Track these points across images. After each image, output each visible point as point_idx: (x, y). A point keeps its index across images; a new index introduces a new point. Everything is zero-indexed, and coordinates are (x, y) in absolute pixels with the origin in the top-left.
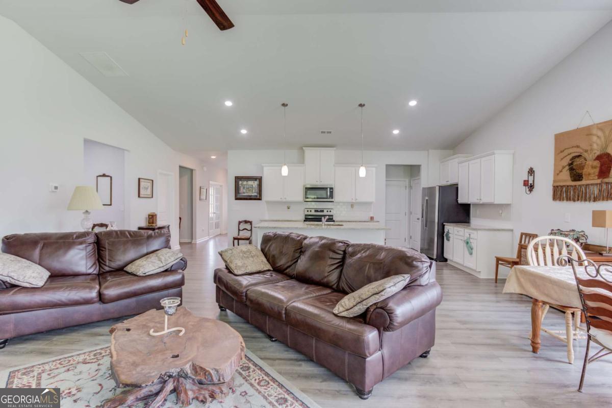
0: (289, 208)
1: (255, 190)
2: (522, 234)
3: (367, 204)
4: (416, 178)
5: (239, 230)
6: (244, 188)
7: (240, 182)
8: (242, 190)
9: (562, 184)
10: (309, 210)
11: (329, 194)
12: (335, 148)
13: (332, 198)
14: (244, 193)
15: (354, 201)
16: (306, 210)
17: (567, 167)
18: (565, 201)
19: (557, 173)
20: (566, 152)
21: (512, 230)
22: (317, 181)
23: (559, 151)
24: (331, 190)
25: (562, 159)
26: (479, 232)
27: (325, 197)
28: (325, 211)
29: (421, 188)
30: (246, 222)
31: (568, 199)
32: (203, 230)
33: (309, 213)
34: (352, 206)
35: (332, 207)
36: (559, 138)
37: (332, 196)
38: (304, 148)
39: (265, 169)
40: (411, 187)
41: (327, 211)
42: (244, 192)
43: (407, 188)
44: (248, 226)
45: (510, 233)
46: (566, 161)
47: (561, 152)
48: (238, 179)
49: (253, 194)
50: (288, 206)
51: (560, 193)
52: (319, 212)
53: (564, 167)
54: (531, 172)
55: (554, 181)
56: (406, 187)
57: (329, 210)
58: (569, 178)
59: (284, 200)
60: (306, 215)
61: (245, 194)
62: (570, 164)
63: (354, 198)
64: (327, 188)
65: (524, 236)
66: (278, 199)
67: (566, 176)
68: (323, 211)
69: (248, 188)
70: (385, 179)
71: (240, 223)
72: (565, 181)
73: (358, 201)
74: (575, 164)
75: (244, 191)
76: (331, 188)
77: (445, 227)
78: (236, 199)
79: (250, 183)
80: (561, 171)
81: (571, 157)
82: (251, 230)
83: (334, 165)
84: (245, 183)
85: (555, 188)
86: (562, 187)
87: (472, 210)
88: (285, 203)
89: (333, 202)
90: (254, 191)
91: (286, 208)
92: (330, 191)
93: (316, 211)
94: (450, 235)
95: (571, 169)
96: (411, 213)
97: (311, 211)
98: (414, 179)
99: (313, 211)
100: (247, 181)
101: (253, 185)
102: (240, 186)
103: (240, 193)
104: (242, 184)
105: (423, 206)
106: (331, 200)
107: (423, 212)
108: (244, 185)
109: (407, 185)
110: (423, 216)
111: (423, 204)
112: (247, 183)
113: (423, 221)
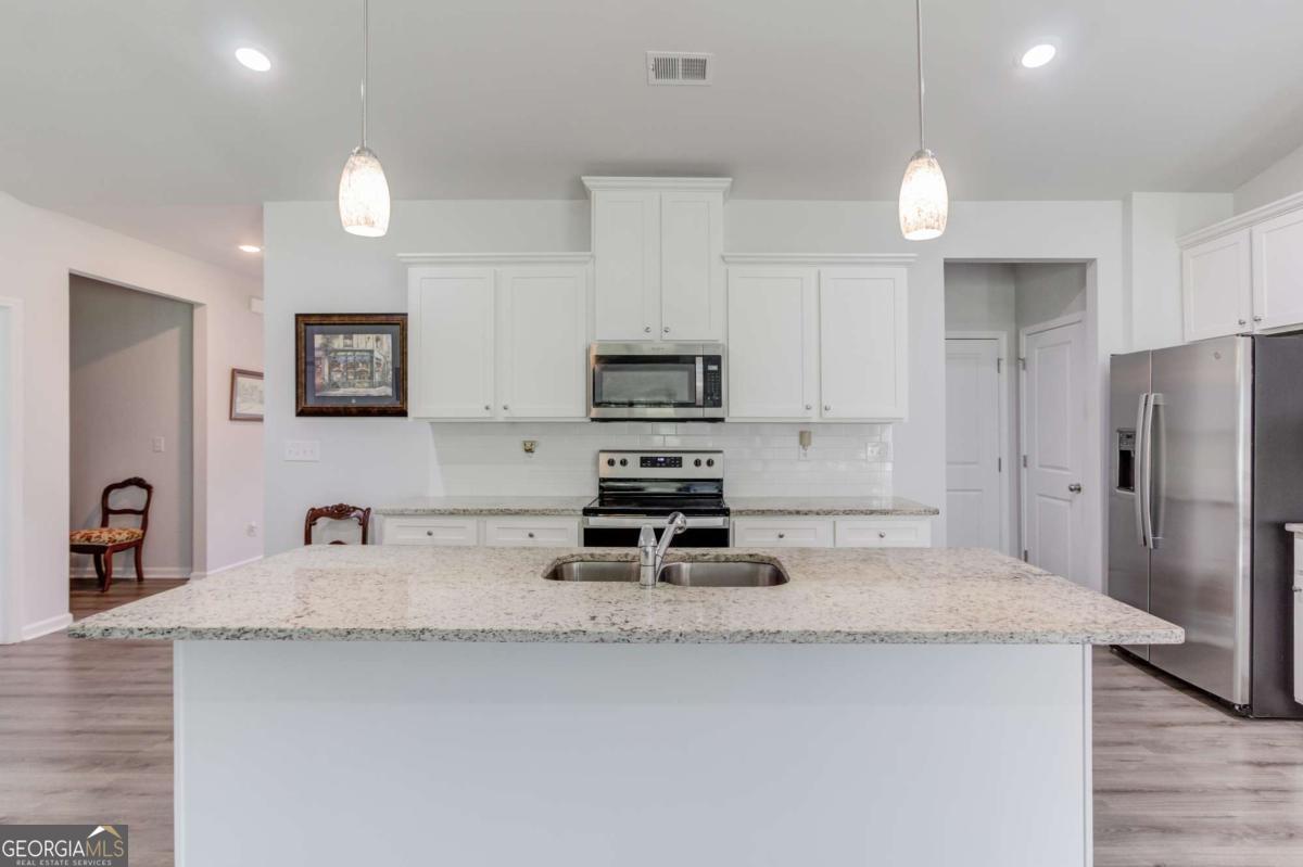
0: (529, 451)
1: (384, 375)
4: (1051, 324)
6: (334, 364)
7: (318, 340)
8: (323, 374)
10: (617, 458)
11: (700, 384)
12: (725, 182)
13: (718, 404)
14: (335, 386)
15: (814, 416)
16: (604, 458)
22: (647, 330)
24: (713, 367)
27: (685, 398)
28: (688, 460)
29: (1103, 360)
30: (340, 511)
32: (251, 529)
33: (618, 472)
34: (804, 438)
35: (716, 443)
37: (713, 395)
38: (588, 181)
39: (416, 274)
40: (1019, 362)
41: (698, 463)
42: (333, 381)
43: (1004, 367)
48: (306, 324)
49: (374, 392)
50: (529, 439)
52: (661, 465)
56: (996, 362)
57: (704, 458)
59: (502, 416)
60: (603, 480)
61: (341, 392)
63: (814, 404)
64: (691, 360)
66: (474, 410)
68: (677, 462)
69: (354, 366)
71: (314, 518)
73: (828, 415)
75: (337, 377)
76: (713, 359)
78: (301, 413)
79: (362, 341)
83: (723, 257)
84: (339, 342)
88: (513, 424)
89: (721, 420)
90: (377, 377)
91: (521, 450)
92: (706, 372)
93: (646, 462)
96: (1022, 462)
97: (624, 463)
98: (1031, 329)
99: (634, 460)
100: (349, 335)
101: (371, 352)
102: (318, 354)
103: (323, 388)
104: (325, 348)
105: (1129, 436)
106: (710, 412)
107: (1126, 459)
108: (337, 351)
109: (1004, 355)
110: (1126, 479)
111: (1126, 426)
112: (348, 342)
113: (1133, 500)
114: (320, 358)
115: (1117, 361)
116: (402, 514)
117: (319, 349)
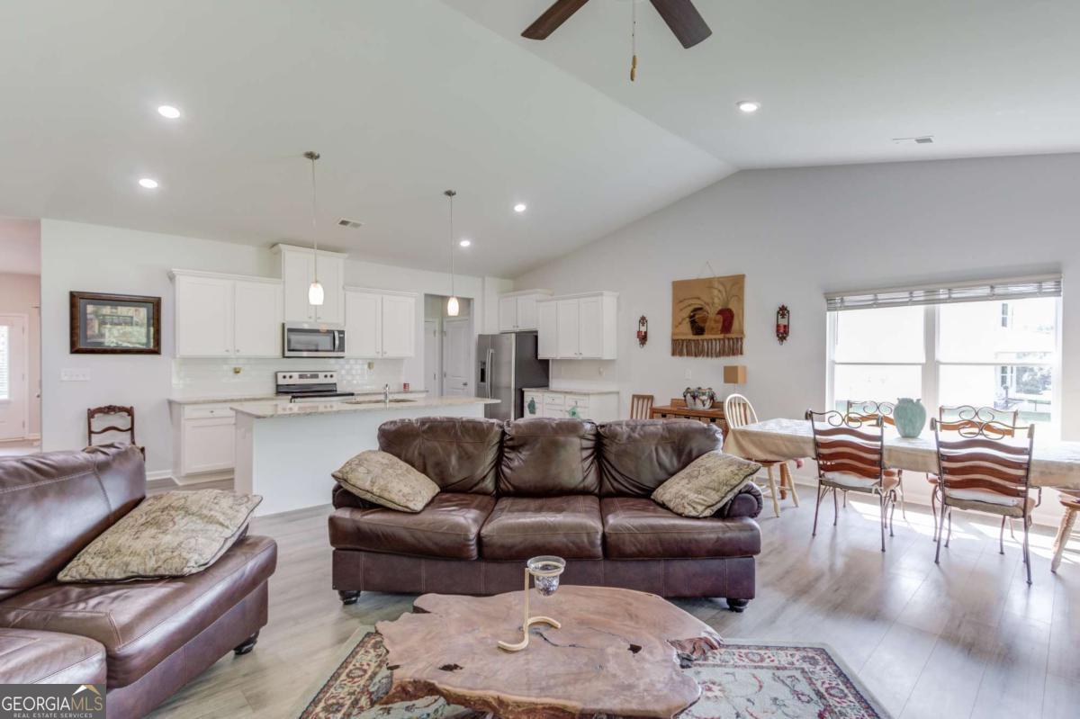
0: (237, 372)
2: (634, 396)
3: (398, 361)
4: (458, 319)
5: (91, 432)
6: (101, 323)
7: (90, 308)
8: (95, 329)
9: (683, 338)
10: (287, 375)
11: (337, 342)
12: (346, 255)
13: (343, 351)
14: (103, 336)
15: (378, 356)
16: (280, 375)
17: (688, 320)
18: (685, 357)
19: (676, 324)
20: (686, 303)
21: (618, 393)
22: (310, 317)
23: (678, 301)
24: (342, 335)
25: (681, 310)
26: (592, 397)
27: (330, 349)
28: (321, 375)
29: (476, 336)
30: (110, 410)
31: (689, 354)
33: (287, 381)
34: (370, 365)
35: (336, 367)
36: (678, 287)
37: (342, 346)
38: (281, 246)
39: (184, 280)
40: (443, 333)
41: (326, 376)
42: (102, 334)
43: (437, 334)
44: (121, 421)
45: (615, 396)
46: (687, 312)
47: (681, 302)
48: (79, 300)
50: (238, 366)
51: (679, 348)
52: (308, 377)
53: (683, 319)
54: (643, 320)
55: (673, 334)
56: (435, 332)
57: (329, 374)
58: (690, 331)
59: (234, 355)
60: (278, 385)
62: (691, 317)
63: (380, 351)
64: (332, 332)
65: (635, 400)
67: (686, 328)
68: (316, 376)
70: (423, 319)
71: (91, 414)
72: (686, 334)
73: (385, 356)
74: (697, 316)
75: (104, 331)
76: (342, 332)
77: (526, 394)
78: (73, 352)
79: (125, 311)
80: (680, 324)
81: (692, 308)
82: (132, 429)
83: (344, 288)
84: (107, 310)
85: (675, 342)
86: (683, 340)
87: (552, 369)
89: (343, 357)
91: (233, 372)
92: (339, 337)
93: (301, 377)
94: (537, 405)
95: (693, 322)
97: (291, 377)
98: (449, 319)
99: (296, 375)
100: (114, 307)
101: (132, 317)
102: (89, 317)
103: (93, 336)
104: (96, 314)
105: (484, 363)
106: (340, 354)
107: (483, 372)
108: (104, 316)
109: (437, 329)
110: (483, 379)
111: (483, 360)
112: (114, 310)
113: (484, 387)
114: (91, 319)
115: (480, 336)
116: (195, 403)
117: (90, 314)
